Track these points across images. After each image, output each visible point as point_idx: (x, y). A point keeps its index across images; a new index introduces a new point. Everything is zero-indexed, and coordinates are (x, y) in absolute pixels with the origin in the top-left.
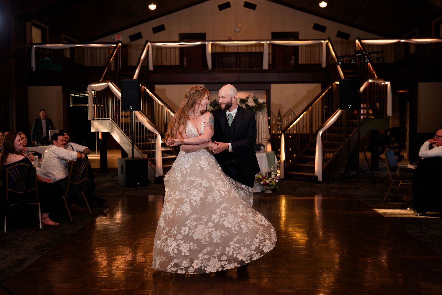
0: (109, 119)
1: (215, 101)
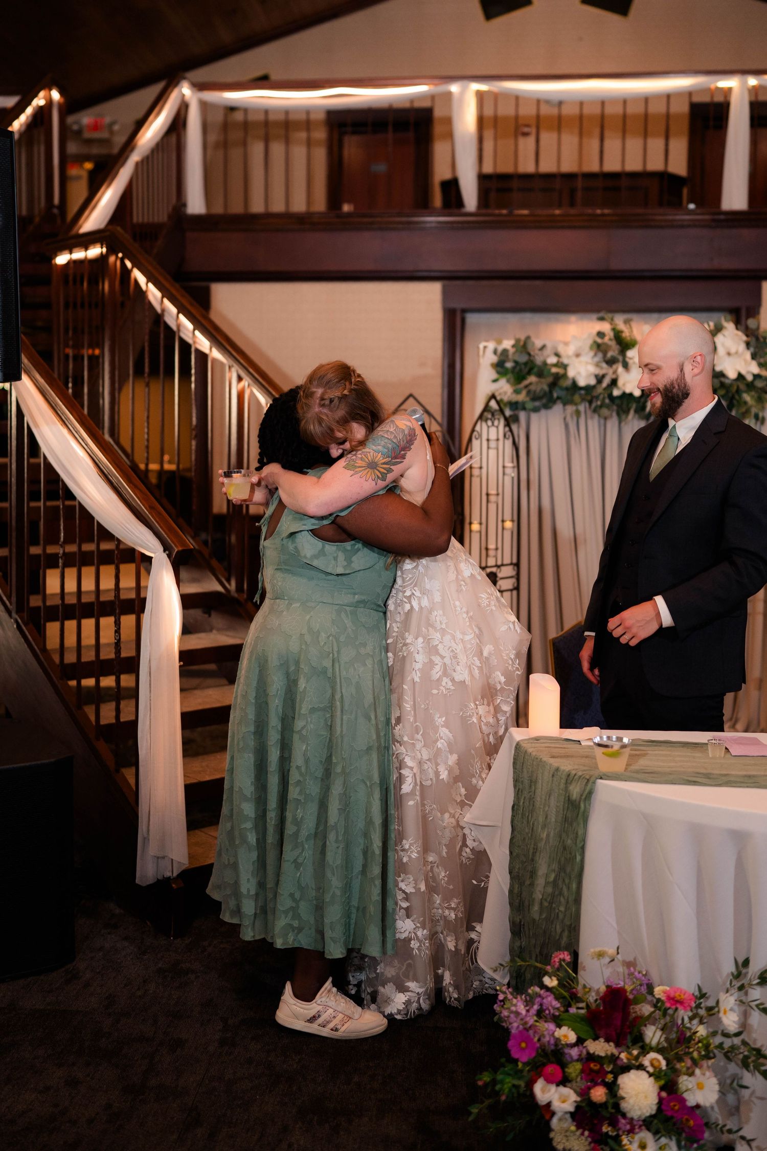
1: (523, 346)
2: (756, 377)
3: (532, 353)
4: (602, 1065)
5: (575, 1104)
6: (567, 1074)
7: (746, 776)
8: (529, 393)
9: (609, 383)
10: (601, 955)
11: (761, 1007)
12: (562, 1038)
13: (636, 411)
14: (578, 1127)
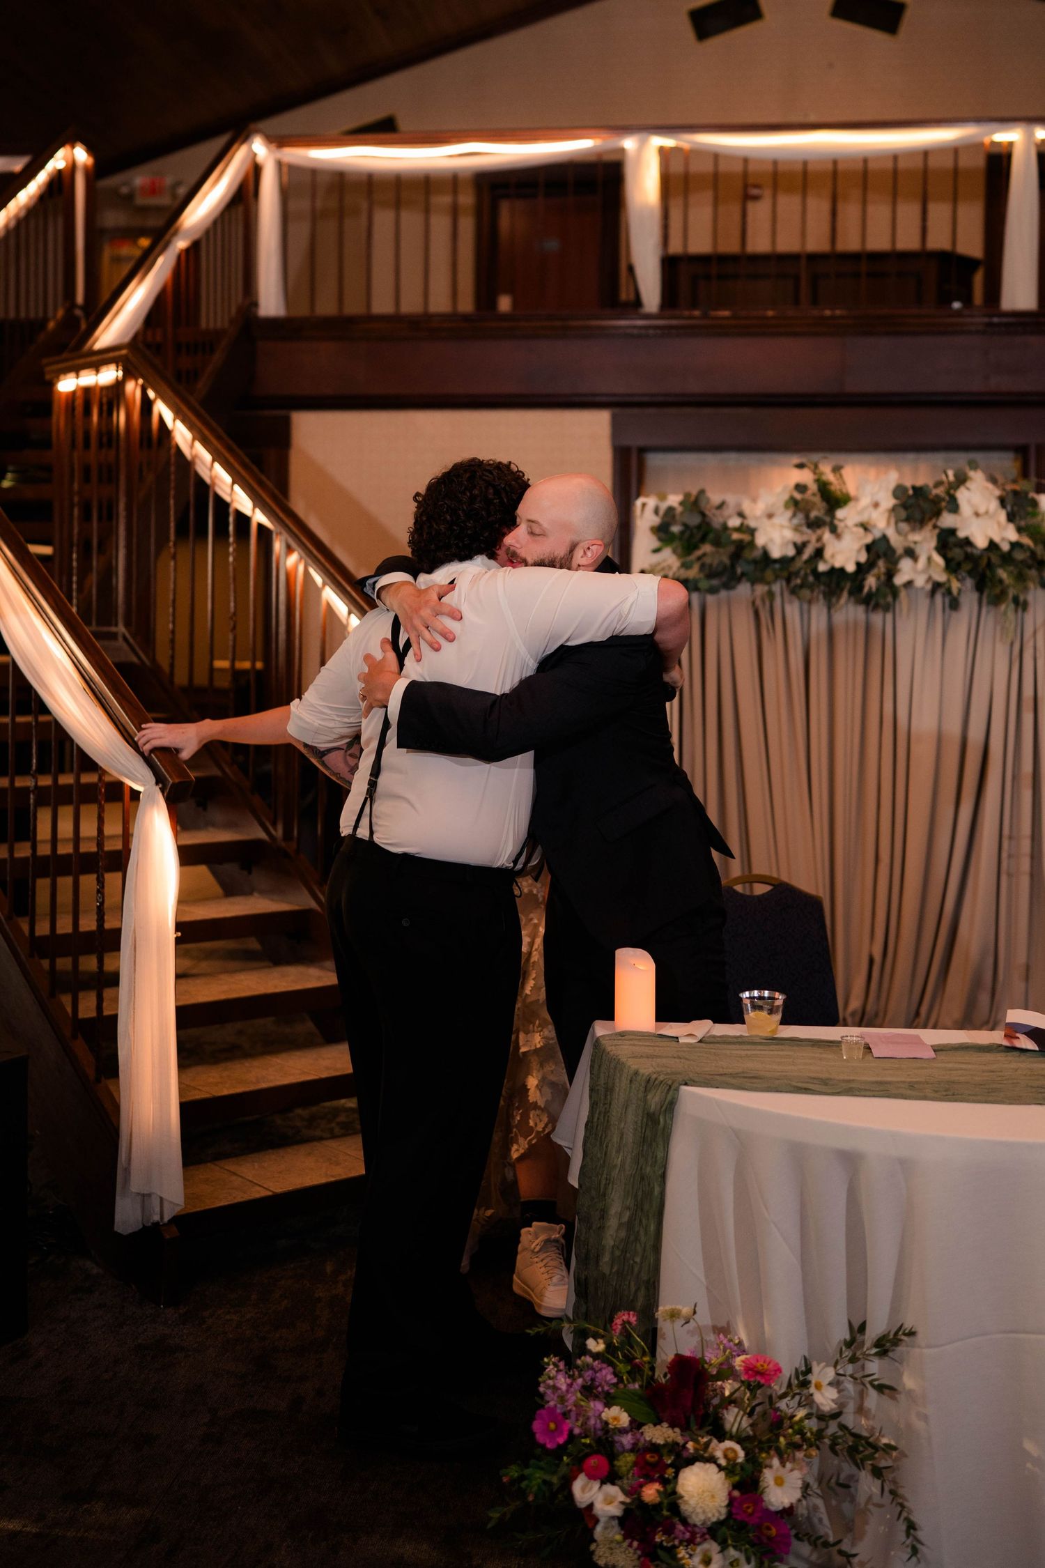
1: (694, 503)
2: (1014, 545)
3: (707, 513)
4: (661, 1457)
5: (623, 1507)
6: (616, 1468)
7: (876, 1082)
8: (703, 567)
9: (812, 554)
10: (674, 1315)
11: (876, 1383)
12: (610, 1421)
13: (851, 593)
14: (625, 1537)
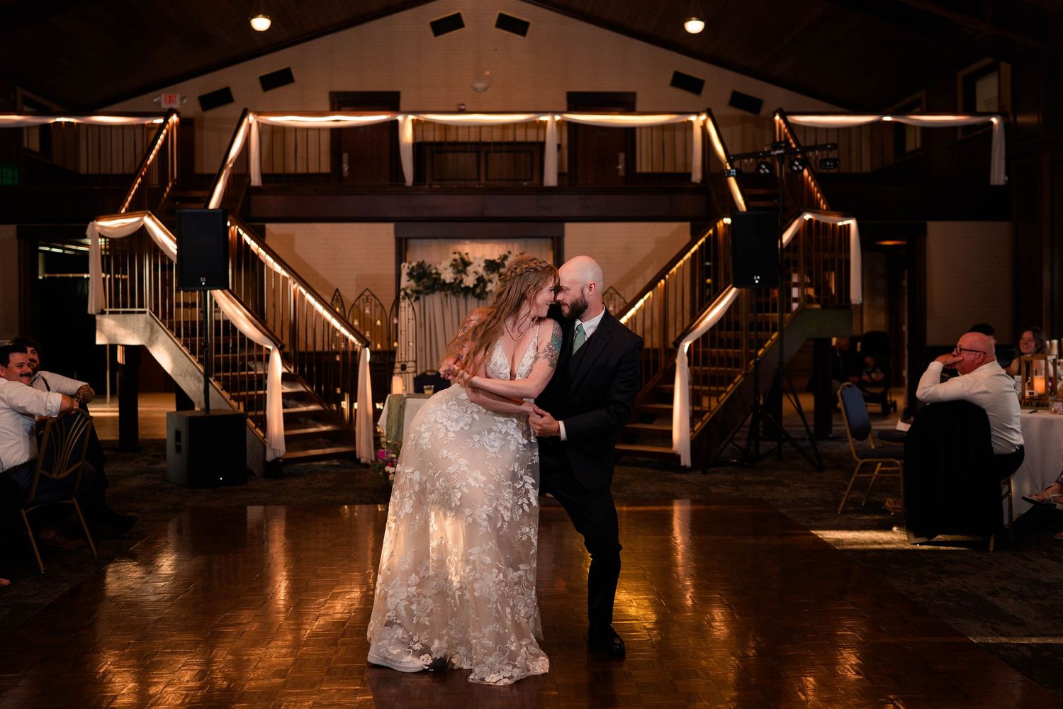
0: (145, 312)
1: (421, 265)
3: (425, 268)
9: (459, 282)
13: (472, 294)
